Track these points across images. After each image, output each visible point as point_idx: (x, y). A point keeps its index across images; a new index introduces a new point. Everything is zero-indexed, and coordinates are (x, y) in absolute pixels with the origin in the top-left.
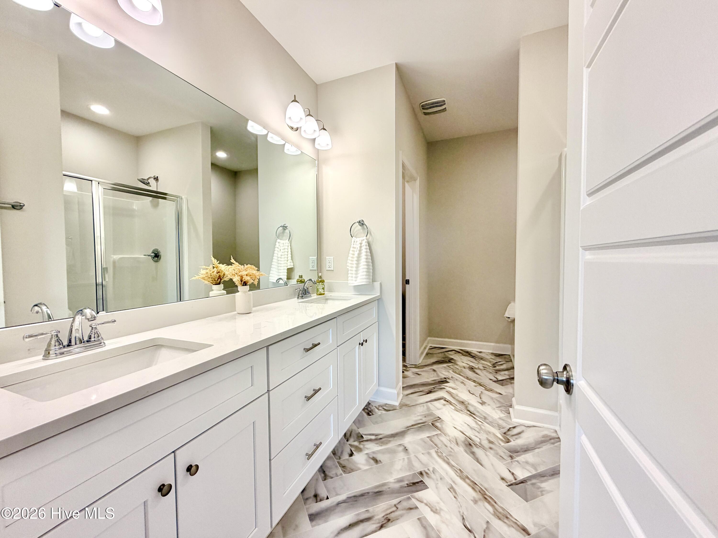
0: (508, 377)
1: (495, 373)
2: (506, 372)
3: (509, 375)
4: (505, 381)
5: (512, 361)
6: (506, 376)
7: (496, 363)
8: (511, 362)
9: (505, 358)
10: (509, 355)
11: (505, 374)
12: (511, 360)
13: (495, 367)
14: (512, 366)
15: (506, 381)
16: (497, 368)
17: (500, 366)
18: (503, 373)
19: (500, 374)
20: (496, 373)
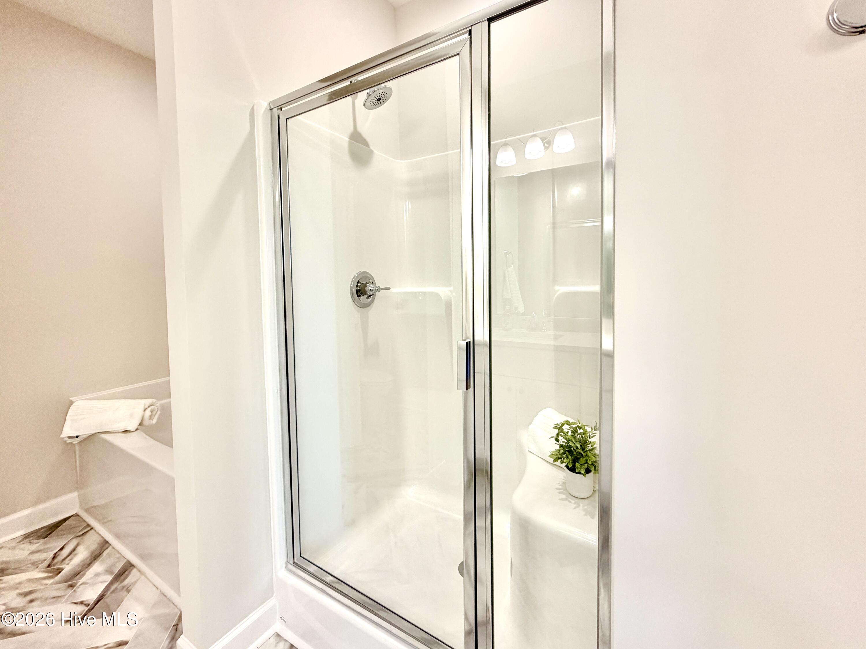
0: (110, 578)
1: (70, 591)
2: (97, 567)
3: (109, 571)
4: (108, 594)
5: (92, 528)
6: (100, 579)
7: (54, 557)
8: (92, 531)
9: (71, 528)
10: (77, 515)
11: (97, 575)
12: (88, 525)
13: (59, 571)
14: (102, 540)
15: (113, 592)
16: (68, 568)
17: (71, 560)
18: (91, 576)
19: (83, 583)
20: (71, 586)
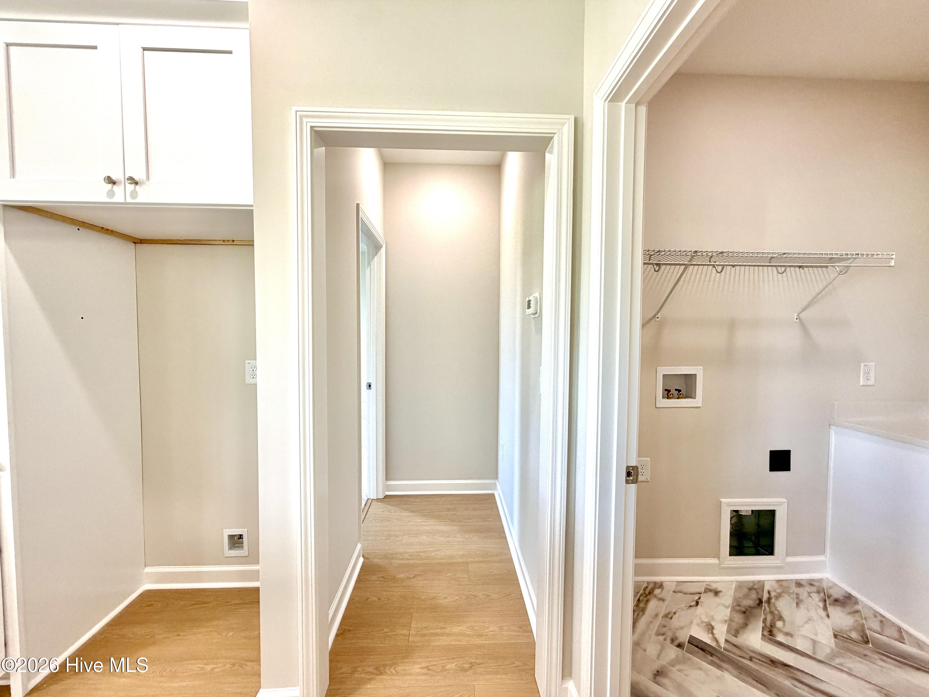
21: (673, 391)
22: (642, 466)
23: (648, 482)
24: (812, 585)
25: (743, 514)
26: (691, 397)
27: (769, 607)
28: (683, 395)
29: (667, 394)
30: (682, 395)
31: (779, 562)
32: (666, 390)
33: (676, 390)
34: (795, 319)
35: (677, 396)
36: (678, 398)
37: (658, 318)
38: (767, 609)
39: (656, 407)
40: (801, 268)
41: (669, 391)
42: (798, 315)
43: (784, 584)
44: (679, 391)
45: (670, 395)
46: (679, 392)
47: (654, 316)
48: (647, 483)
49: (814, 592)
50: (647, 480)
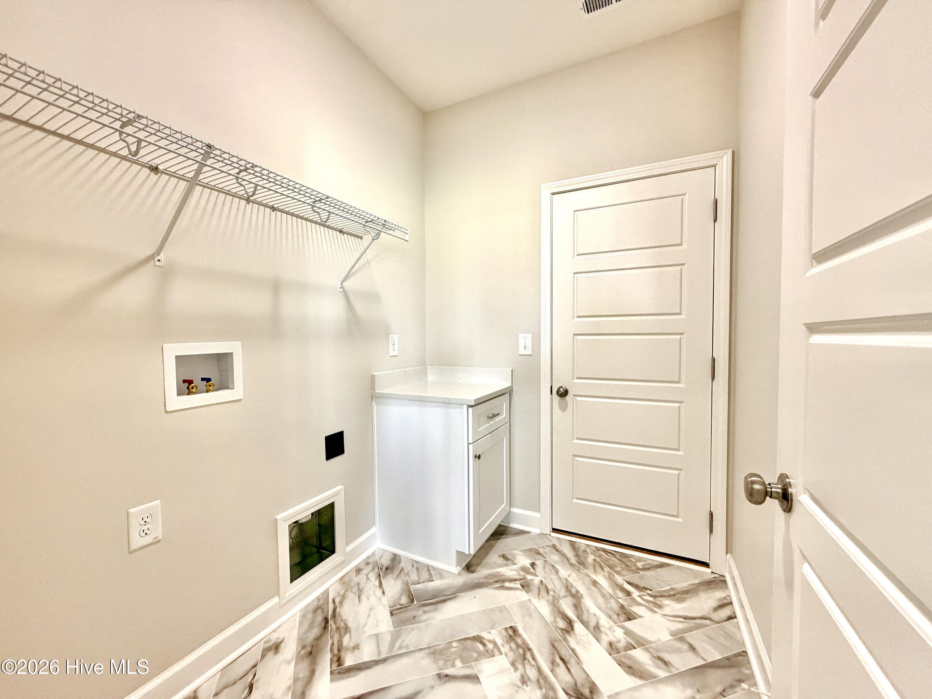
21: (197, 381)
22: (145, 519)
23: (159, 541)
24: (368, 564)
25: (304, 521)
26: (227, 388)
27: (335, 623)
28: (214, 386)
29: (188, 388)
30: (212, 387)
31: (340, 557)
32: (184, 381)
33: (203, 379)
34: (340, 288)
35: (205, 389)
36: (207, 391)
37: (159, 260)
38: (334, 626)
39: (167, 412)
40: (341, 234)
41: (190, 382)
42: (341, 284)
43: (346, 579)
44: (208, 380)
45: (193, 388)
46: (207, 382)
47: (152, 257)
48: (157, 545)
49: (370, 571)
50: (157, 539)
